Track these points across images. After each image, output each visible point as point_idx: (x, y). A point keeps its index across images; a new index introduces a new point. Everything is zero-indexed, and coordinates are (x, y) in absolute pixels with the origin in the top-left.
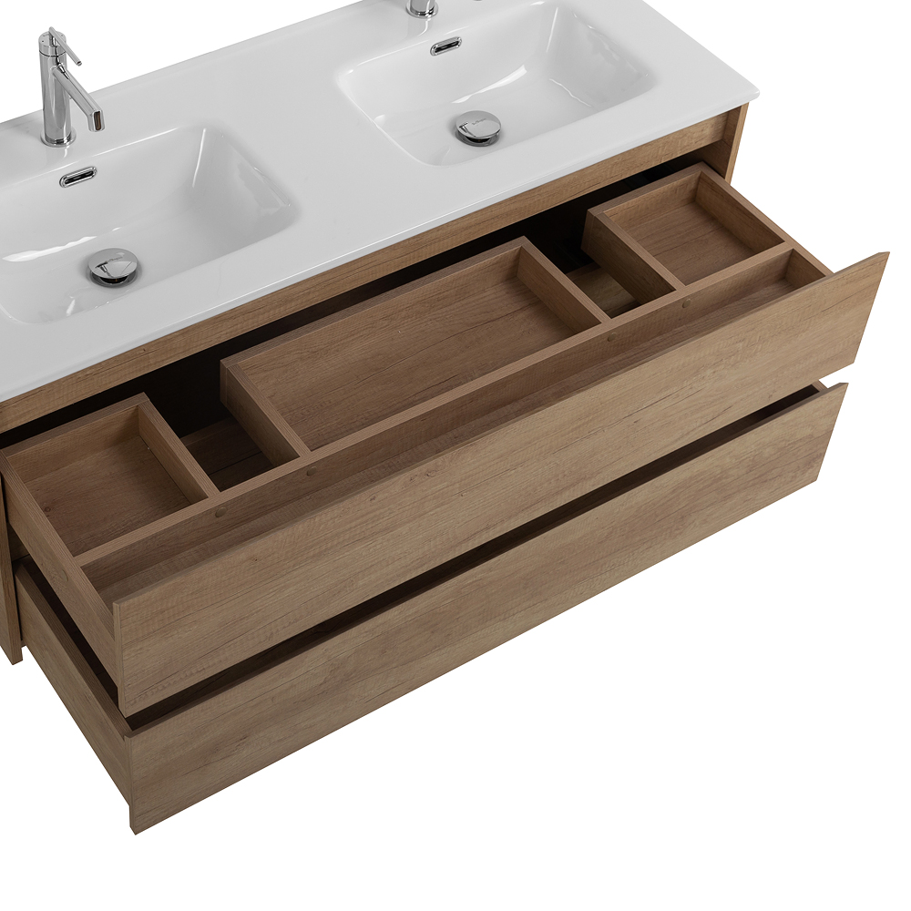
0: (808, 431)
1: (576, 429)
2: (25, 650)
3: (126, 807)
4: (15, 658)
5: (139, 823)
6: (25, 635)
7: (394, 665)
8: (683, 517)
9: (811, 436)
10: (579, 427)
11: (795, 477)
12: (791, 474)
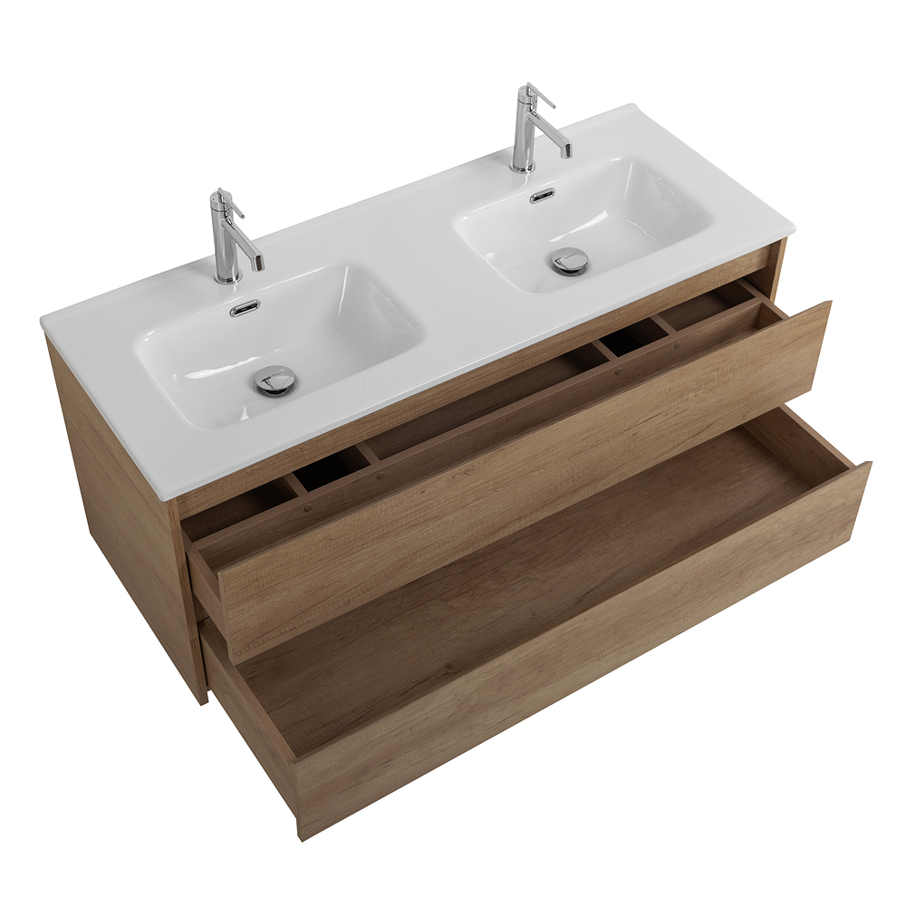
0: (841, 501)
1: (585, 439)
2: (210, 694)
3: (294, 820)
4: (203, 700)
5: (305, 832)
6: (209, 682)
7: (510, 699)
8: (741, 573)
9: (844, 505)
10: (588, 437)
11: (832, 538)
12: (829, 536)
